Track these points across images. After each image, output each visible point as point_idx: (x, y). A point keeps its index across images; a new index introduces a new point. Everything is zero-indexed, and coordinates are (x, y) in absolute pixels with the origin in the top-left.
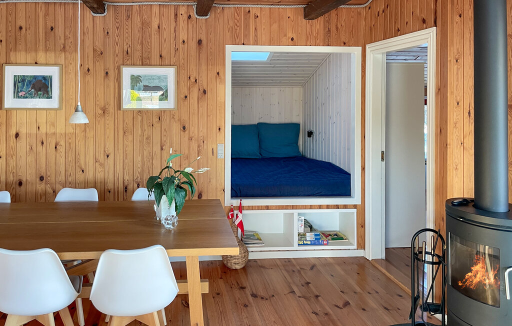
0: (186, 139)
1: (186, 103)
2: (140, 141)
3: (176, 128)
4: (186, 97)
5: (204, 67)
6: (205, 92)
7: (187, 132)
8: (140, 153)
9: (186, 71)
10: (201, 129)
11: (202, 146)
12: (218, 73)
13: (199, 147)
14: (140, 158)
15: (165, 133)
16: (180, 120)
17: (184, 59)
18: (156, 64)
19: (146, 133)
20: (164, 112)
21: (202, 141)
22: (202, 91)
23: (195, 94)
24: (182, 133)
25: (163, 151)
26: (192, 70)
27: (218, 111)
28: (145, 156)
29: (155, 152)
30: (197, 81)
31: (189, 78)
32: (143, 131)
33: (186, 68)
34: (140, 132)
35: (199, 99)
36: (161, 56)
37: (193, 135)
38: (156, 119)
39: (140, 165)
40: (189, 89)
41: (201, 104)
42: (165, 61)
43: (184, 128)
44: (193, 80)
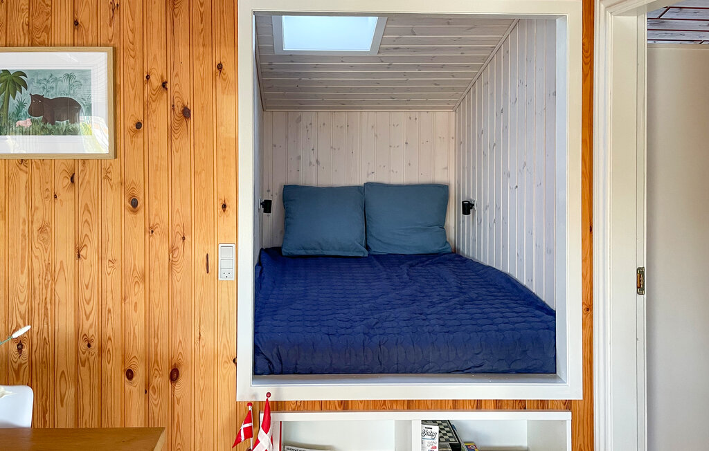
0: (140, 230)
1: (140, 140)
2: (23, 236)
3: (114, 202)
4: (139, 125)
5: (183, 50)
6: (186, 113)
7: (140, 214)
8: (23, 266)
9: (139, 61)
10: (177, 206)
11: (181, 248)
12: (220, 67)
13: (172, 250)
14: (24, 279)
15: (87, 216)
16: (123, 183)
17: (132, 31)
18: (63, 42)
19: (38, 215)
20: (84, 163)
21: (180, 237)
22: (179, 109)
23: (161, 117)
24: (129, 216)
25: (83, 261)
26: (155, 58)
27: (220, 161)
28: (36, 274)
29: (61, 262)
30: (168, 86)
31: (148, 77)
32: (31, 209)
33: (139, 54)
34: (23, 212)
35: (171, 131)
36: (76, 23)
37: (157, 221)
38: (63, 182)
39: (23, 296)
40: (146, 106)
41: (176, 143)
42: (87, 36)
43: (134, 203)
44: (156, 82)
